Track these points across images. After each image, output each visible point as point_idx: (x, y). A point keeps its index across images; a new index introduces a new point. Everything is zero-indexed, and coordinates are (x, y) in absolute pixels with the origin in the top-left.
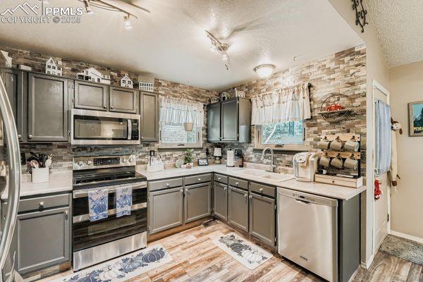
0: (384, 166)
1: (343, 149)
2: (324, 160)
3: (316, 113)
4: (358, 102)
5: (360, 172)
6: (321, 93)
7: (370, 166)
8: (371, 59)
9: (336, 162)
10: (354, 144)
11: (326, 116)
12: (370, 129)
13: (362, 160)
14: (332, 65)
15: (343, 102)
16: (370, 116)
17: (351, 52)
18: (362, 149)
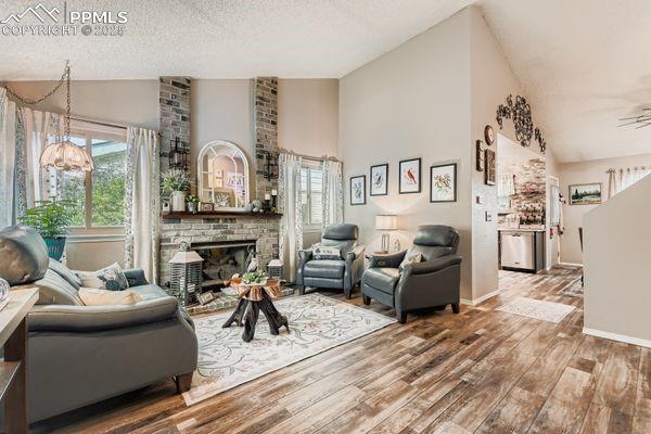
0: (556, 221)
1: (535, 211)
2: (524, 218)
3: (519, 192)
4: (541, 187)
5: (543, 222)
6: (521, 180)
7: (548, 220)
8: (549, 165)
9: (531, 218)
10: (540, 208)
11: (525, 194)
12: (547, 201)
13: (544, 217)
14: (528, 166)
15: (534, 186)
16: (548, 194)
17: (538, 161)
18: (544, 211)
